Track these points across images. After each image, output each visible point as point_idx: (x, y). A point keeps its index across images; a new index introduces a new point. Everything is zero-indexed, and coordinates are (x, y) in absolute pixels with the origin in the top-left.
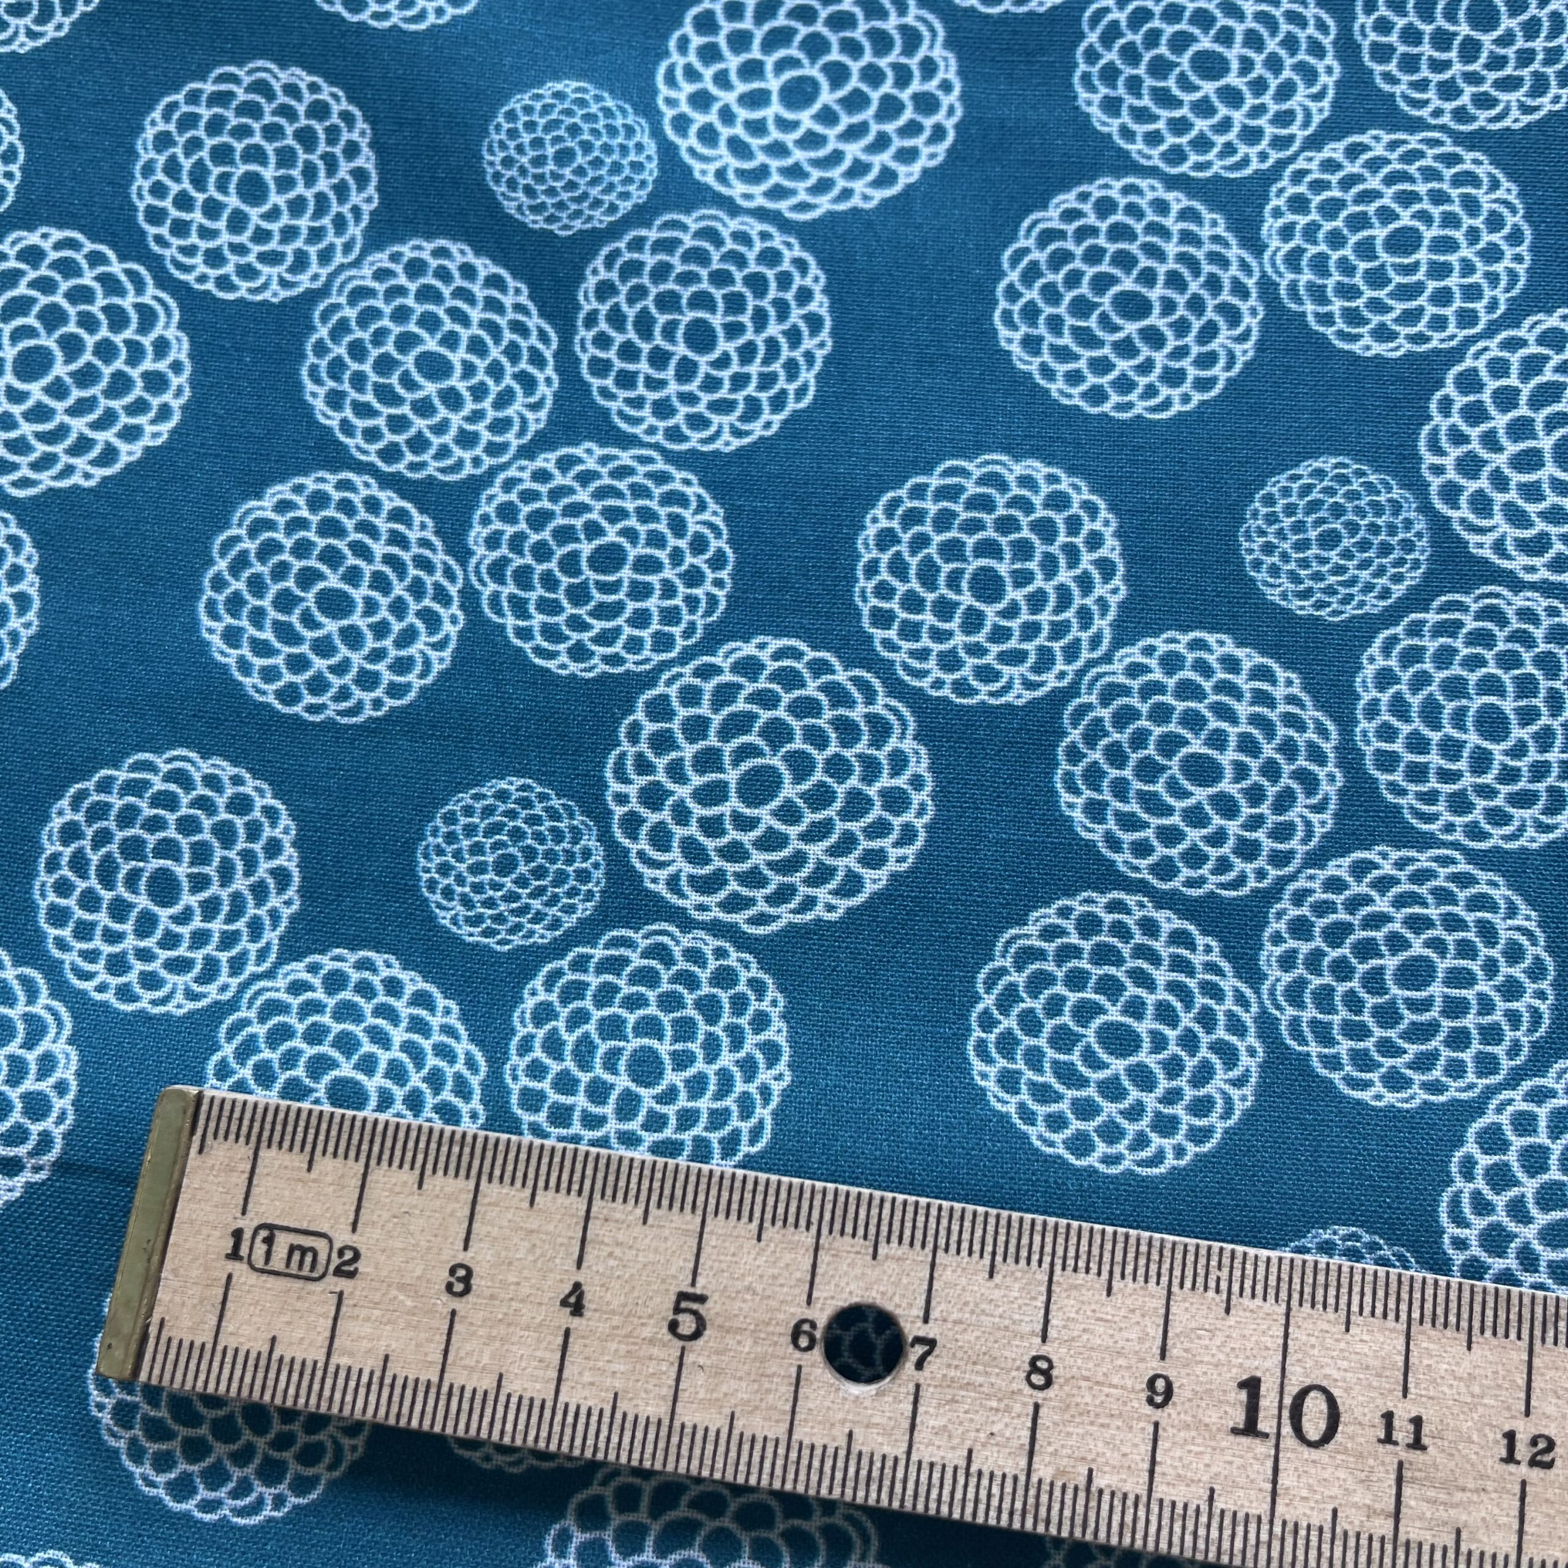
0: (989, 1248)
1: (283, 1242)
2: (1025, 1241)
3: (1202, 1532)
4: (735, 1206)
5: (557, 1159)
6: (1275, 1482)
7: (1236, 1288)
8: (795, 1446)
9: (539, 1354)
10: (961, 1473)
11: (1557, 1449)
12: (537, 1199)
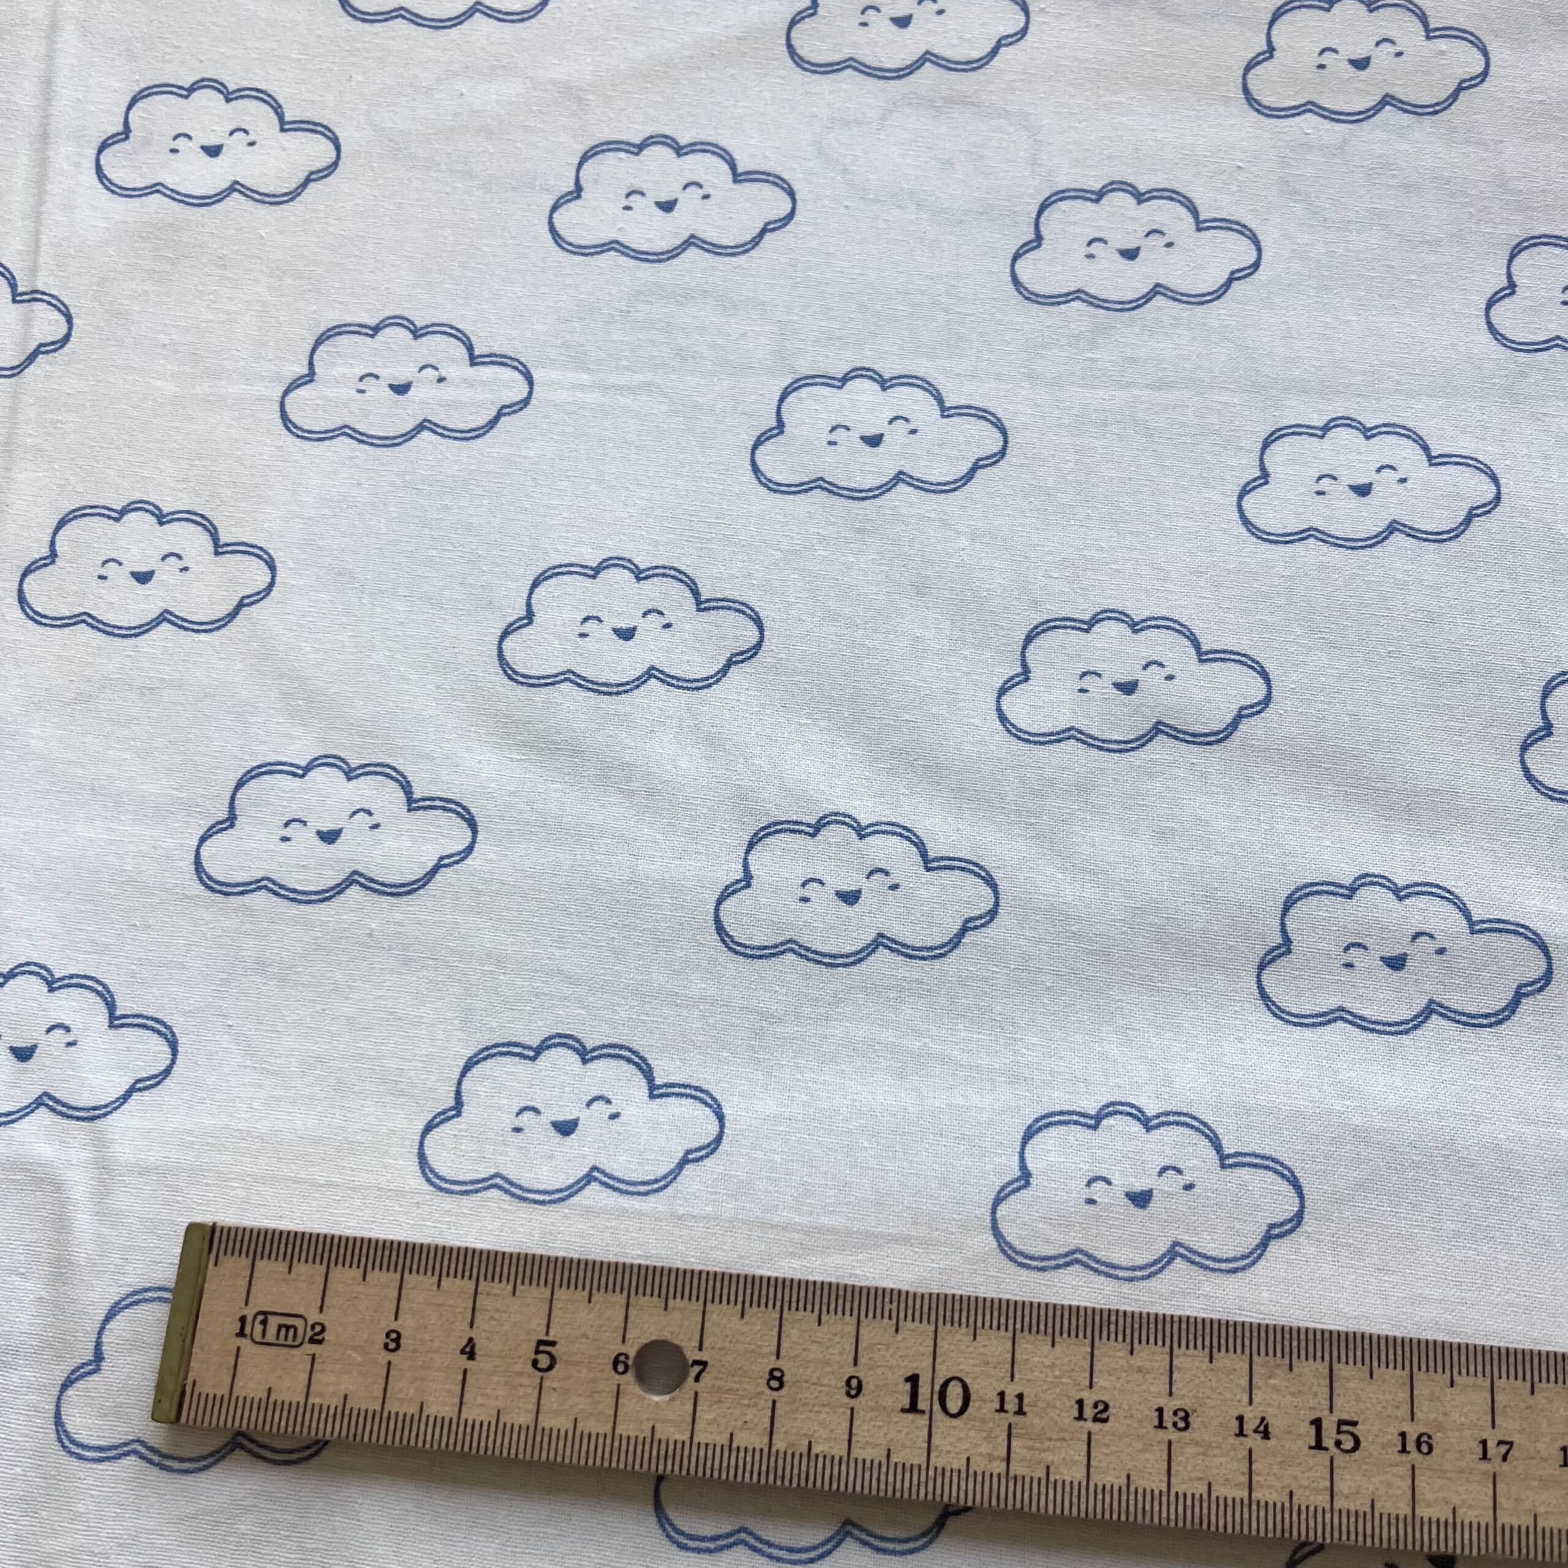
0: (740, 1299)
1: (274, 1322)
2: (764, 1292)
3: (883, 1478)
4: (573, 1281)
5: (454, 1256)
6: (929, 1442)
7: (902, 1315)
8: (617, 1438)
9: (447, 1387)
10: (726, 1449)
11: (1110, 1409)
12: (443, 1283)
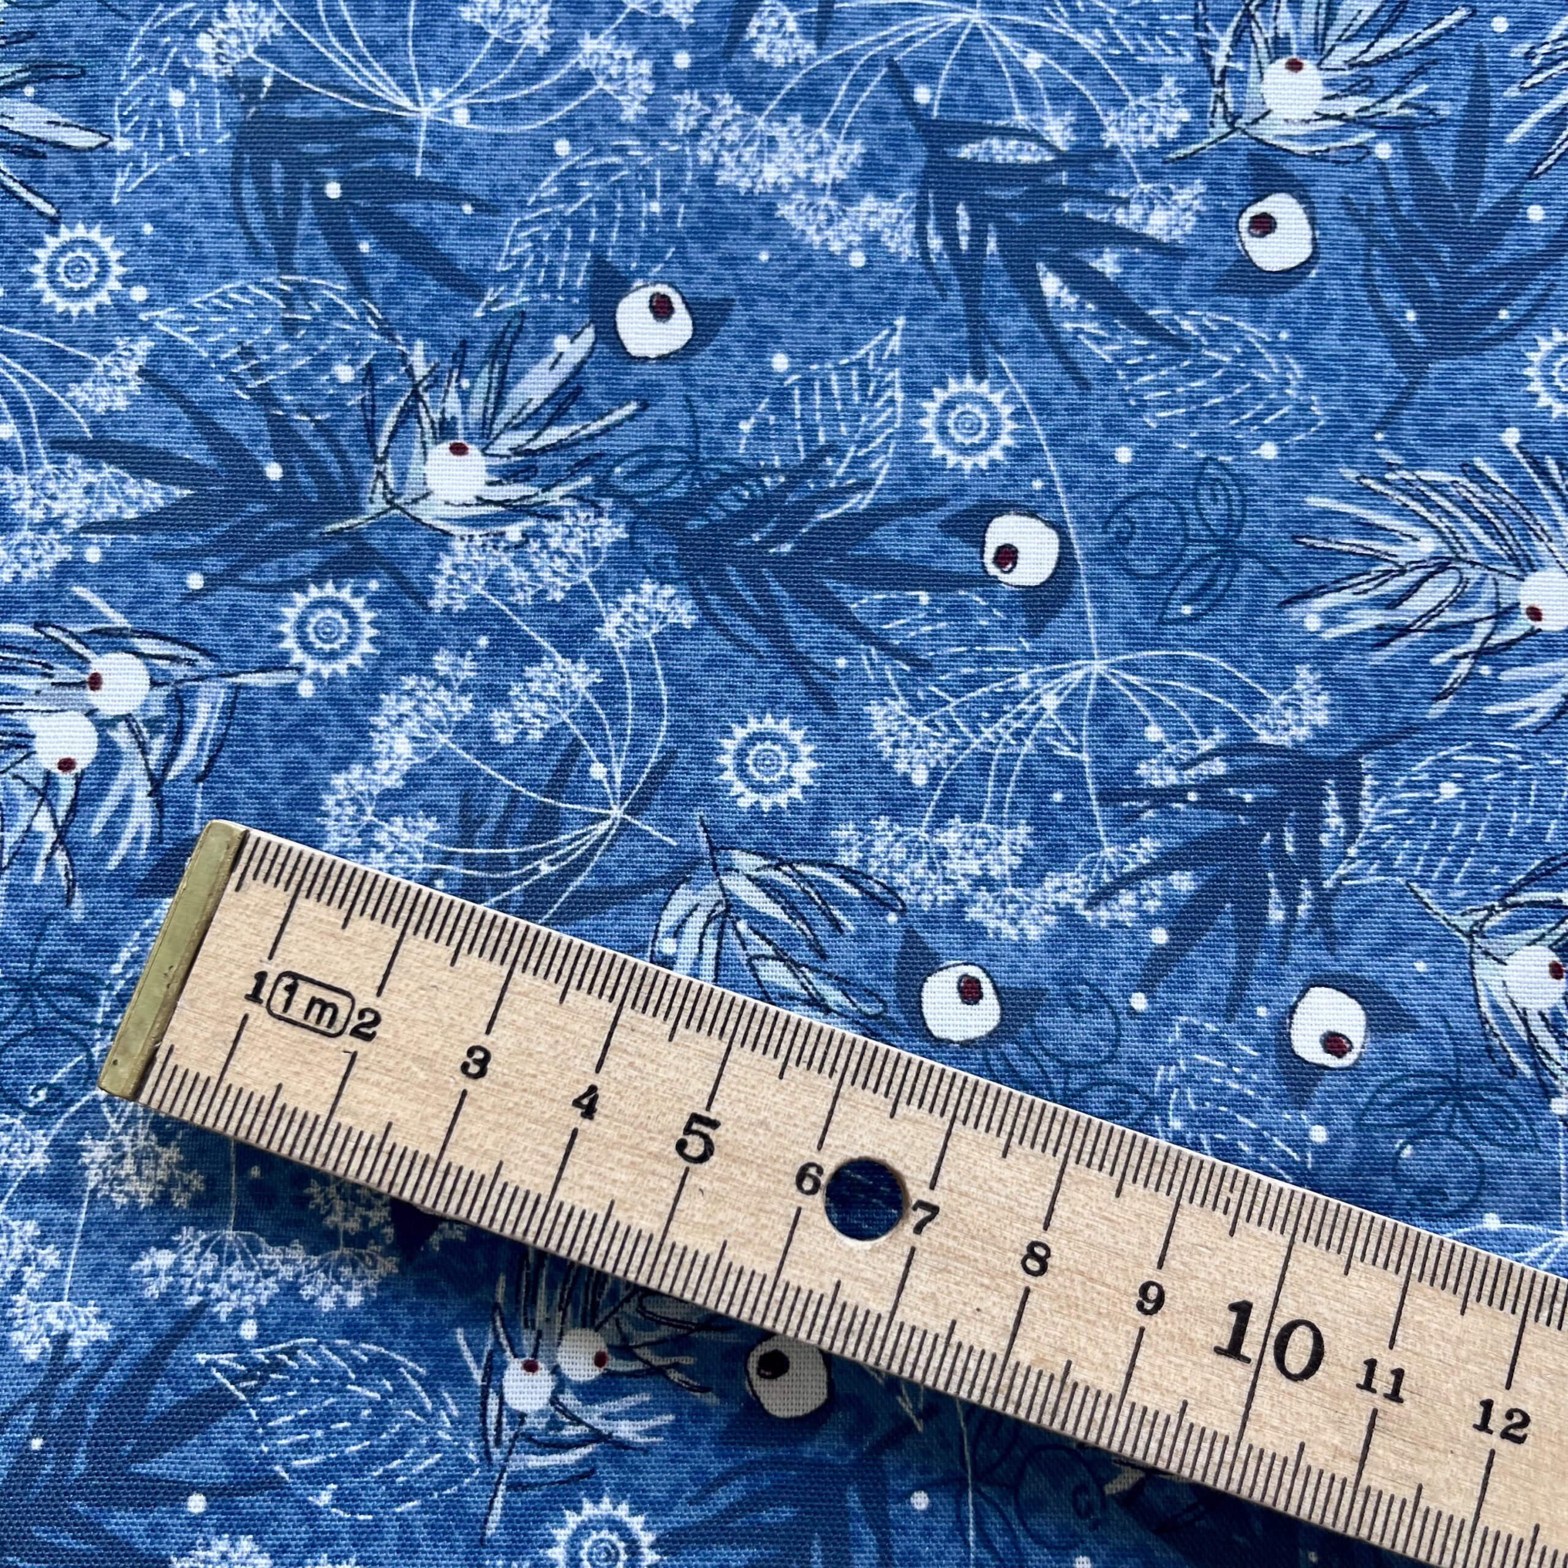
0: (1007, 1128)
1: (305, 992)
2: (1044, 1128)
3: (1168, 1441)
4: (762, 1040)
5: (594, 962)
6: (1248, 1407)
7: (1244, 1212)
8: (781, 1286)
9: (542, 1148)
10: (941, 1342)
11: (1531, 1426)
12: (568, 997)
